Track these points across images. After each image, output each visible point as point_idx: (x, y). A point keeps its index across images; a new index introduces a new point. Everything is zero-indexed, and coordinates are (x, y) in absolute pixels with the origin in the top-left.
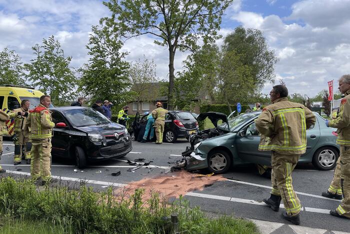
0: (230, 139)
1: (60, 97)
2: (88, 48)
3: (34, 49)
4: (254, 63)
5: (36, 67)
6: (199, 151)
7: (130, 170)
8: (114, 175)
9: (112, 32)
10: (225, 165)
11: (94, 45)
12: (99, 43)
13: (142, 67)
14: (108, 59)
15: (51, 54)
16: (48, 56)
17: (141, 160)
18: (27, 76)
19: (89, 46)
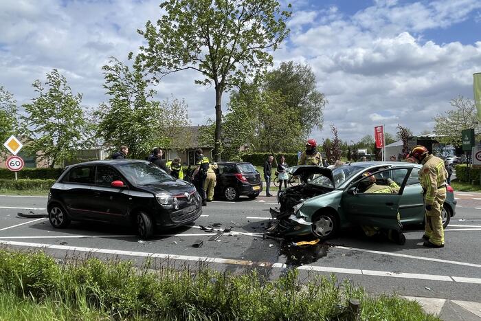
0: (337, 198)
1: (71, 145)
2: (106, 87)
3: (35, 86)
4: (300, 105)
5: (39, 108)
6: (302, 214)
7: (212, 239)
8: (196, 246)
9: (145, 66)
10: (331, 229)
11: (112, 83)
12: (119, 80)
13: (171, 109)
14: (133, 99)
15: (58, 91)
16: (54, 94)
17: (216, 225)
18: (27, 120)
19: (106, 85)
